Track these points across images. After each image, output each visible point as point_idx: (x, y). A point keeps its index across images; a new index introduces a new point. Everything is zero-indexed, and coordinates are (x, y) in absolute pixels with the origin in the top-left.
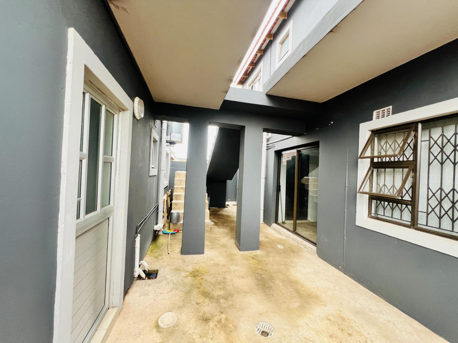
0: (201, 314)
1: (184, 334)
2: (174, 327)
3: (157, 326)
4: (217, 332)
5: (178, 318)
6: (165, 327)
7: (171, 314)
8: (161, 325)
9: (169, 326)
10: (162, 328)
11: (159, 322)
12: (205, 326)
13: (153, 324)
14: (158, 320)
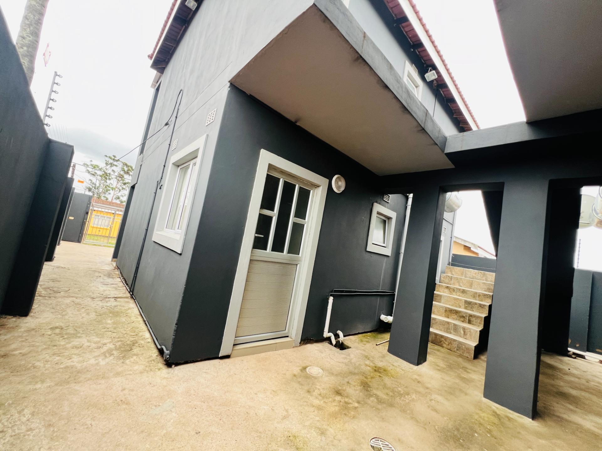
0: (340, 388)
1: (312, 384)
2: (313, 377)
3: (305, 368)
4: (335, 404)
5: (322, 376)
6: (308, 373)
7: (321, 371)
8: (307, 369)
9: (311, 374)
10: (306, 371)
11: (309, 368)
12: (333, 394)
13: (304, 365)
14: (309, 366)
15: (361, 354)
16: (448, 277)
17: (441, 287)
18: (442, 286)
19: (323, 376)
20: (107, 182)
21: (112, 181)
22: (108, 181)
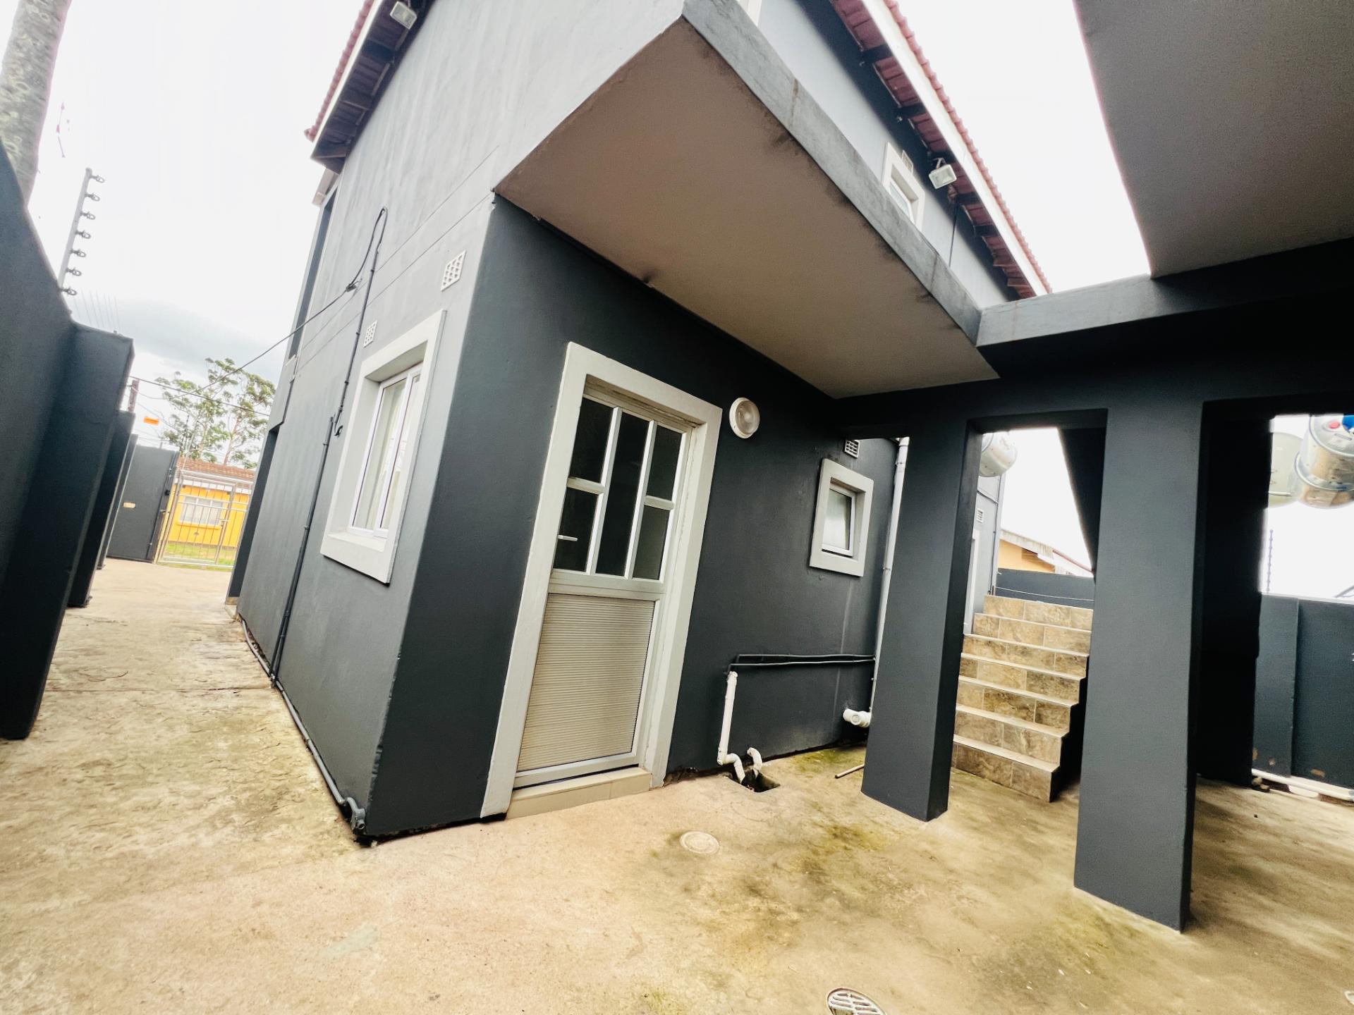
0: (757, 879)
1: (695, 873)
2: (696, 856)
3: (677, 837)
4: (746, 916)
5: (716, 854)
6: (685, 846)
7: (713, 841)
8: (683, 839)
9: (691, 850)
10: (680, 844)
11: (685, 835)
12: (741, 894)
13: (675, 830)
14: (685, 832)
15: (803, 799)
16: (989, 621)
17: (975, 642)
18: (977, 641)
19: (719, 854)
20: (212, 421)
21: (224, 418)
22: (215, 418)
